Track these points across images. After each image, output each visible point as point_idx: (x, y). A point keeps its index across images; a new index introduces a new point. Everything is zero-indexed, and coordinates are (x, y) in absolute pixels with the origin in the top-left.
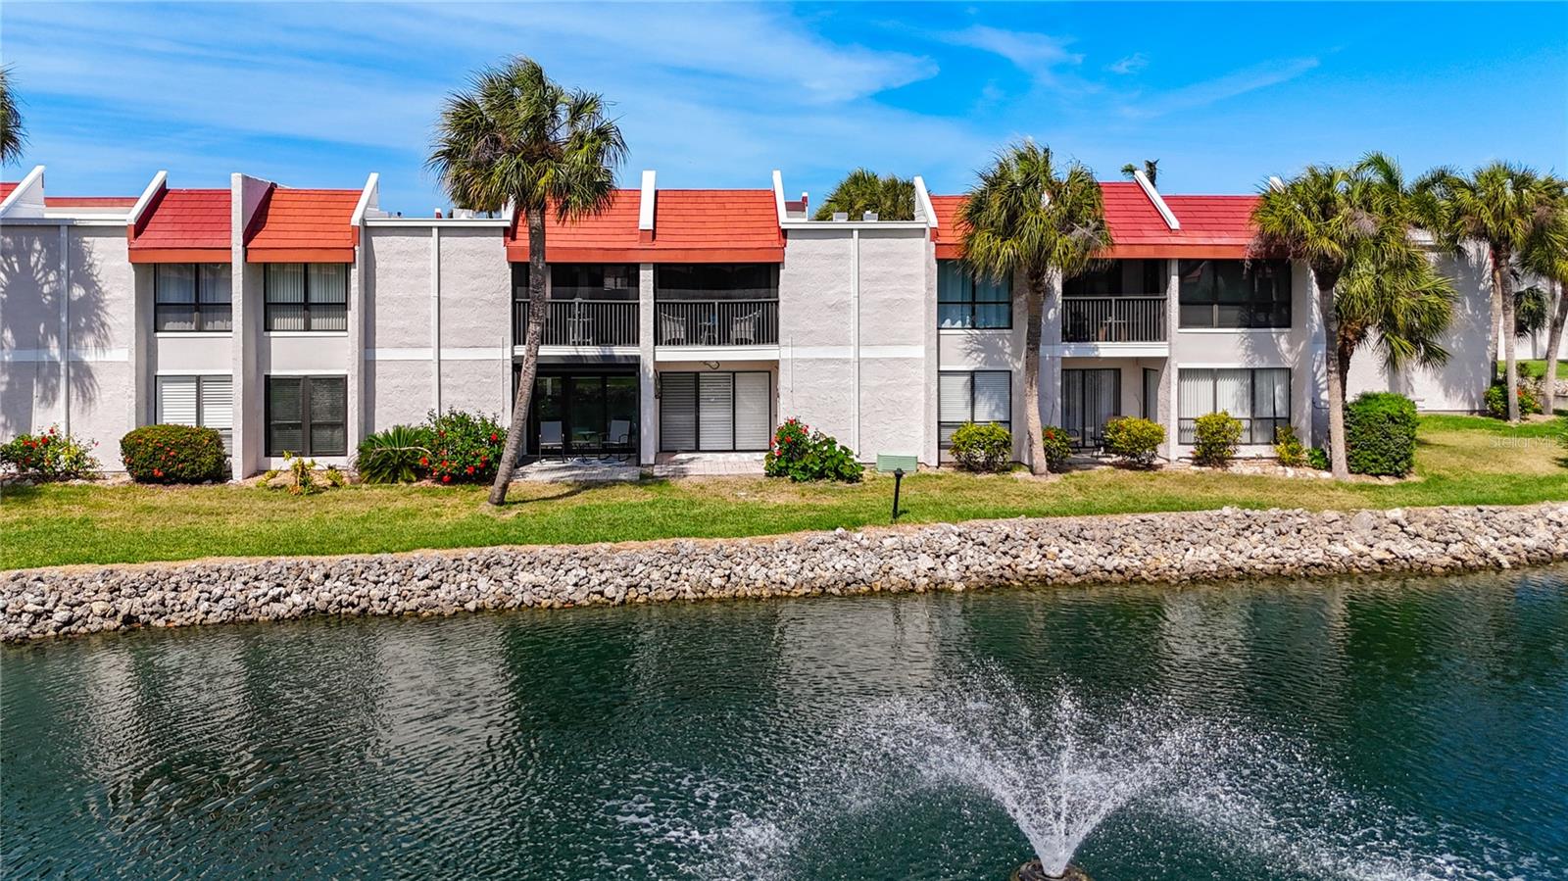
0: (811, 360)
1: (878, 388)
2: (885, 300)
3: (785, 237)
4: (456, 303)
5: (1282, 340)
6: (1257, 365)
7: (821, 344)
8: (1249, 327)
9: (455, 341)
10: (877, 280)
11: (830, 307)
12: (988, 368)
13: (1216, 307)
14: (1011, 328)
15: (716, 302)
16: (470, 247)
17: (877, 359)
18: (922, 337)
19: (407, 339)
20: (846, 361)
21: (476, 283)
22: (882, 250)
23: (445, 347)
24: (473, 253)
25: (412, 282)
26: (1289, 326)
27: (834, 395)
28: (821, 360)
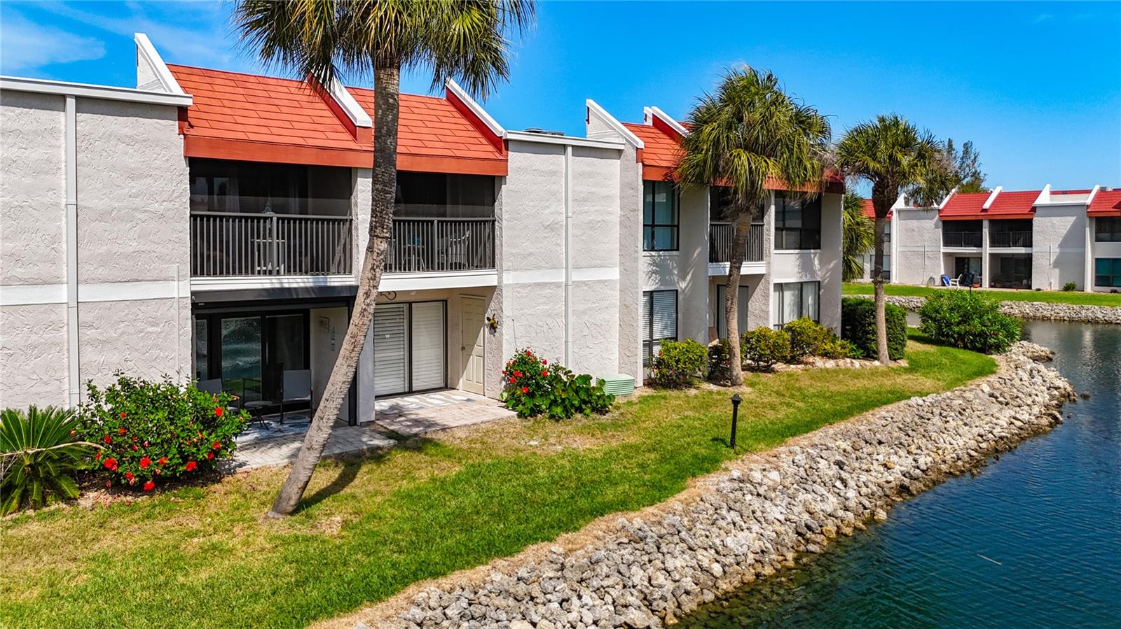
0: (530, 285)
1: (584, 313)
2: (590, 222)
3: (507, 149)
4: (103, 216)
5: (815, 257)
6: (804, 280)
7: (539, 268)
8: (800, 248)
9: (102, 272)
10: (584, 200)
11: (546, 228)
12: (662, 288)
13: (784, 232)
14: (678, 250)
15: (436, 220)
16: (126, 131)
17: (583, 282)
18: (617, 259)
19: (20, 272)
20: (558, 285)
21: (137, 186)
22: (588, 169)
23: (86, 282)
24: (130, 141)
25: (28, 181)
26: (819, 248)
27: (549, 321)
28: (538, 284)
